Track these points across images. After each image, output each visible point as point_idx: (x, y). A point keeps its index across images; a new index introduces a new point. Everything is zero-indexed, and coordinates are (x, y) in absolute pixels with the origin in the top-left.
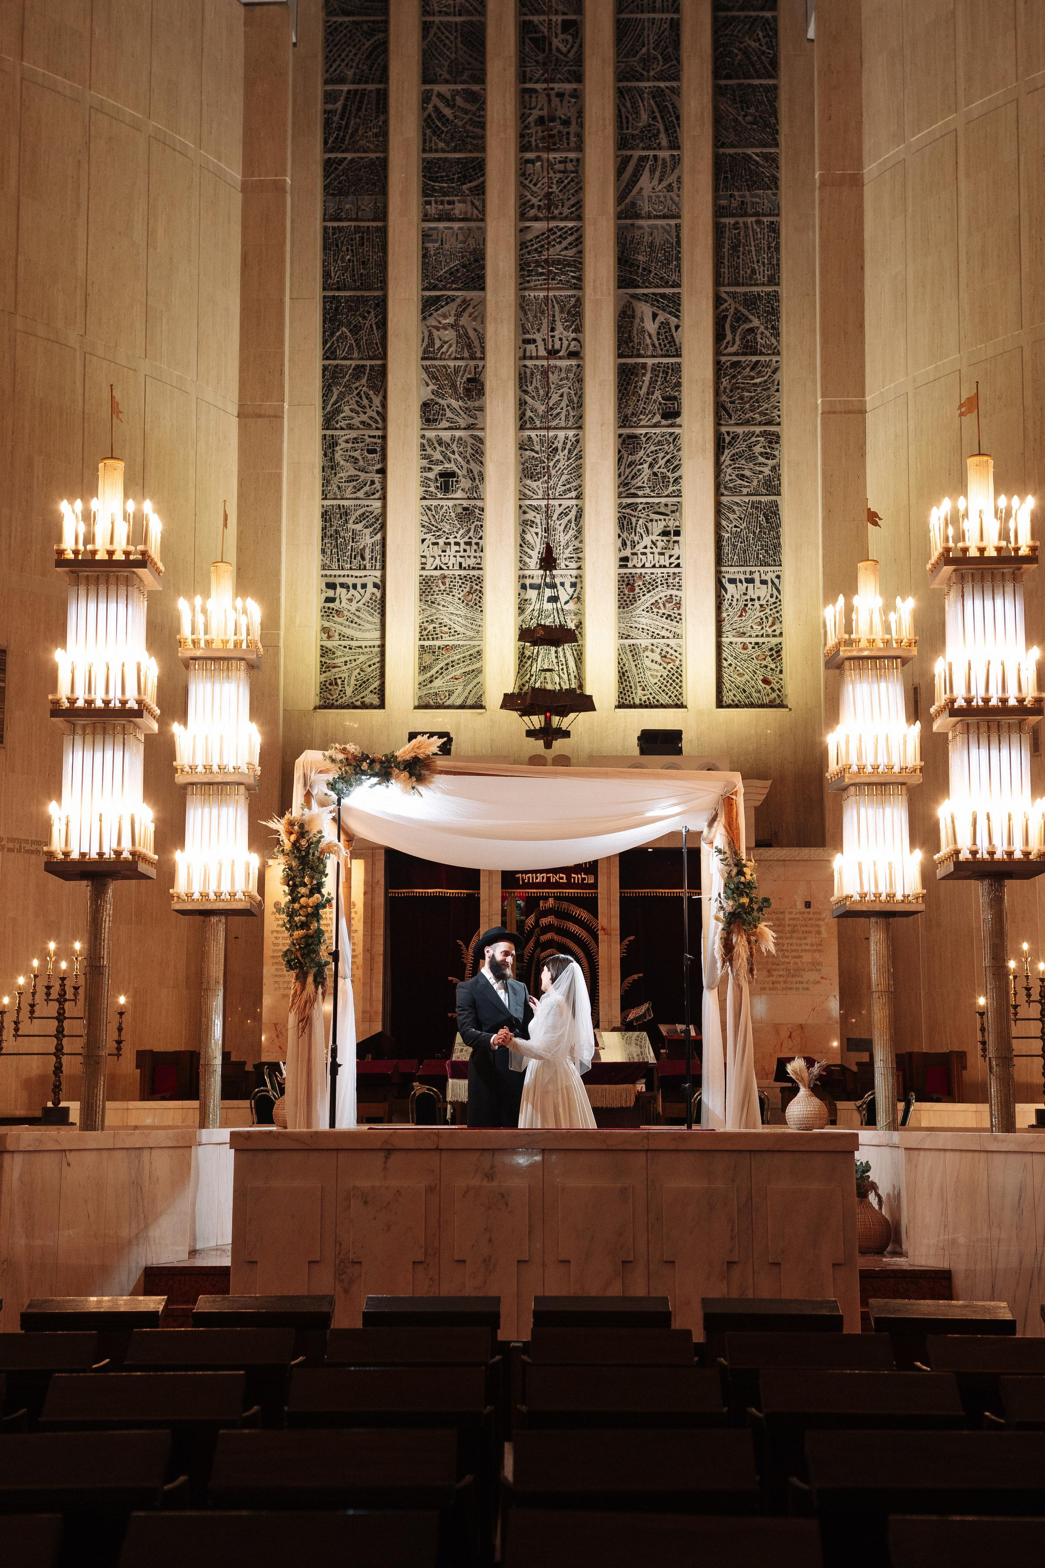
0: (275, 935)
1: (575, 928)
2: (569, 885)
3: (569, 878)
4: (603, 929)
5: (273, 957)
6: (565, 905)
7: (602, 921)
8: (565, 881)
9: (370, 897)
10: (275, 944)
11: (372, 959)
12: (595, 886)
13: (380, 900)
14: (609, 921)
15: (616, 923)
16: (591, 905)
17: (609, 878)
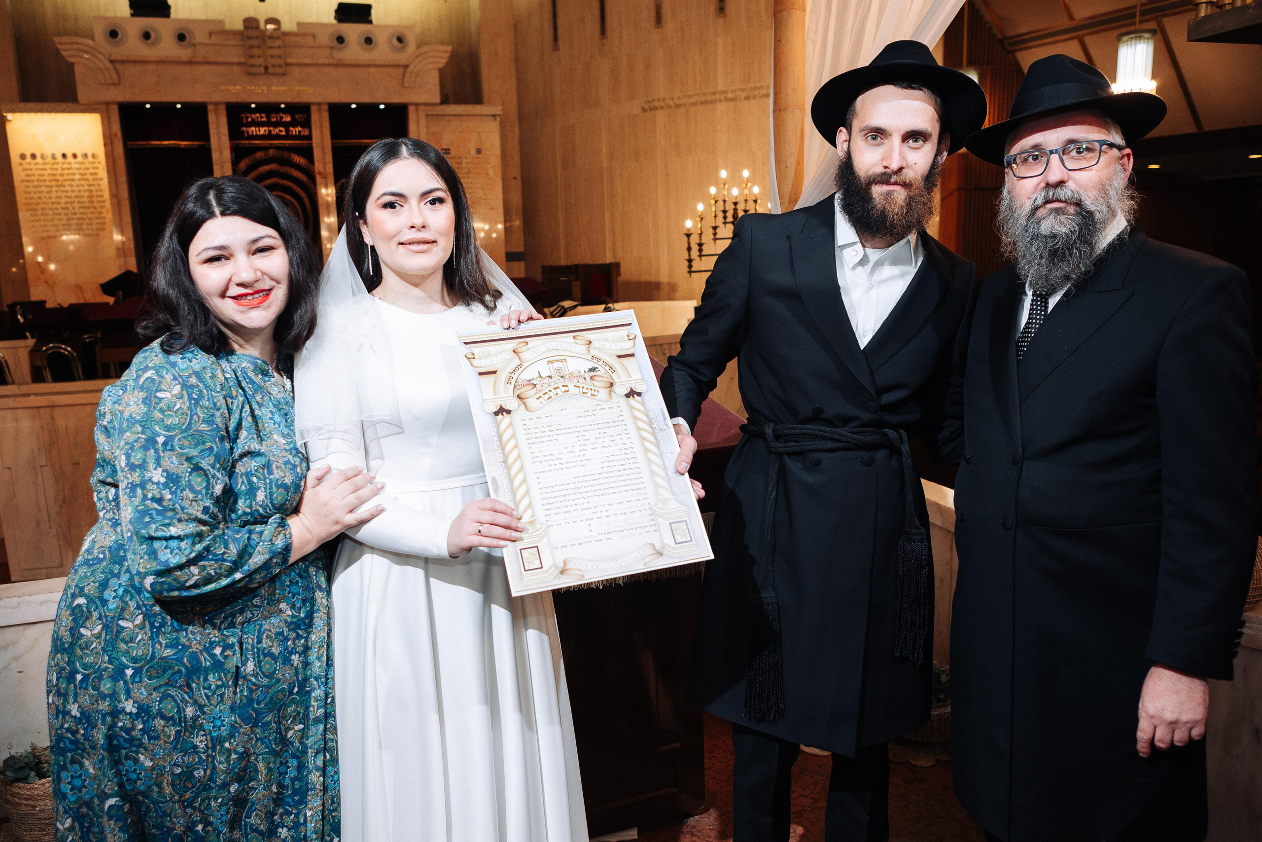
0: (25, 183)
1: (297, 174)
2: (288, 137)
3: (287, 131)
4: (320, 173)
5: (27, 204)
6: (286, 154)
7: (318, 166)
8: (283, 133)
9: (109, 148)
10: (27, 193)
11: (119, 203)
12: (309, 137)
13: (119, 150)
14: (325, 167)
15: (330, 168)
16: (308, 152)
17: (322, 130)
